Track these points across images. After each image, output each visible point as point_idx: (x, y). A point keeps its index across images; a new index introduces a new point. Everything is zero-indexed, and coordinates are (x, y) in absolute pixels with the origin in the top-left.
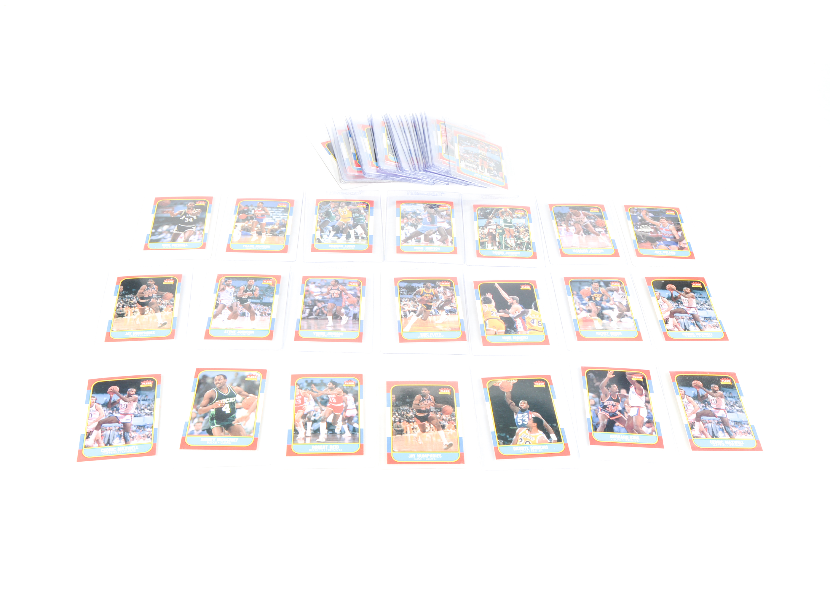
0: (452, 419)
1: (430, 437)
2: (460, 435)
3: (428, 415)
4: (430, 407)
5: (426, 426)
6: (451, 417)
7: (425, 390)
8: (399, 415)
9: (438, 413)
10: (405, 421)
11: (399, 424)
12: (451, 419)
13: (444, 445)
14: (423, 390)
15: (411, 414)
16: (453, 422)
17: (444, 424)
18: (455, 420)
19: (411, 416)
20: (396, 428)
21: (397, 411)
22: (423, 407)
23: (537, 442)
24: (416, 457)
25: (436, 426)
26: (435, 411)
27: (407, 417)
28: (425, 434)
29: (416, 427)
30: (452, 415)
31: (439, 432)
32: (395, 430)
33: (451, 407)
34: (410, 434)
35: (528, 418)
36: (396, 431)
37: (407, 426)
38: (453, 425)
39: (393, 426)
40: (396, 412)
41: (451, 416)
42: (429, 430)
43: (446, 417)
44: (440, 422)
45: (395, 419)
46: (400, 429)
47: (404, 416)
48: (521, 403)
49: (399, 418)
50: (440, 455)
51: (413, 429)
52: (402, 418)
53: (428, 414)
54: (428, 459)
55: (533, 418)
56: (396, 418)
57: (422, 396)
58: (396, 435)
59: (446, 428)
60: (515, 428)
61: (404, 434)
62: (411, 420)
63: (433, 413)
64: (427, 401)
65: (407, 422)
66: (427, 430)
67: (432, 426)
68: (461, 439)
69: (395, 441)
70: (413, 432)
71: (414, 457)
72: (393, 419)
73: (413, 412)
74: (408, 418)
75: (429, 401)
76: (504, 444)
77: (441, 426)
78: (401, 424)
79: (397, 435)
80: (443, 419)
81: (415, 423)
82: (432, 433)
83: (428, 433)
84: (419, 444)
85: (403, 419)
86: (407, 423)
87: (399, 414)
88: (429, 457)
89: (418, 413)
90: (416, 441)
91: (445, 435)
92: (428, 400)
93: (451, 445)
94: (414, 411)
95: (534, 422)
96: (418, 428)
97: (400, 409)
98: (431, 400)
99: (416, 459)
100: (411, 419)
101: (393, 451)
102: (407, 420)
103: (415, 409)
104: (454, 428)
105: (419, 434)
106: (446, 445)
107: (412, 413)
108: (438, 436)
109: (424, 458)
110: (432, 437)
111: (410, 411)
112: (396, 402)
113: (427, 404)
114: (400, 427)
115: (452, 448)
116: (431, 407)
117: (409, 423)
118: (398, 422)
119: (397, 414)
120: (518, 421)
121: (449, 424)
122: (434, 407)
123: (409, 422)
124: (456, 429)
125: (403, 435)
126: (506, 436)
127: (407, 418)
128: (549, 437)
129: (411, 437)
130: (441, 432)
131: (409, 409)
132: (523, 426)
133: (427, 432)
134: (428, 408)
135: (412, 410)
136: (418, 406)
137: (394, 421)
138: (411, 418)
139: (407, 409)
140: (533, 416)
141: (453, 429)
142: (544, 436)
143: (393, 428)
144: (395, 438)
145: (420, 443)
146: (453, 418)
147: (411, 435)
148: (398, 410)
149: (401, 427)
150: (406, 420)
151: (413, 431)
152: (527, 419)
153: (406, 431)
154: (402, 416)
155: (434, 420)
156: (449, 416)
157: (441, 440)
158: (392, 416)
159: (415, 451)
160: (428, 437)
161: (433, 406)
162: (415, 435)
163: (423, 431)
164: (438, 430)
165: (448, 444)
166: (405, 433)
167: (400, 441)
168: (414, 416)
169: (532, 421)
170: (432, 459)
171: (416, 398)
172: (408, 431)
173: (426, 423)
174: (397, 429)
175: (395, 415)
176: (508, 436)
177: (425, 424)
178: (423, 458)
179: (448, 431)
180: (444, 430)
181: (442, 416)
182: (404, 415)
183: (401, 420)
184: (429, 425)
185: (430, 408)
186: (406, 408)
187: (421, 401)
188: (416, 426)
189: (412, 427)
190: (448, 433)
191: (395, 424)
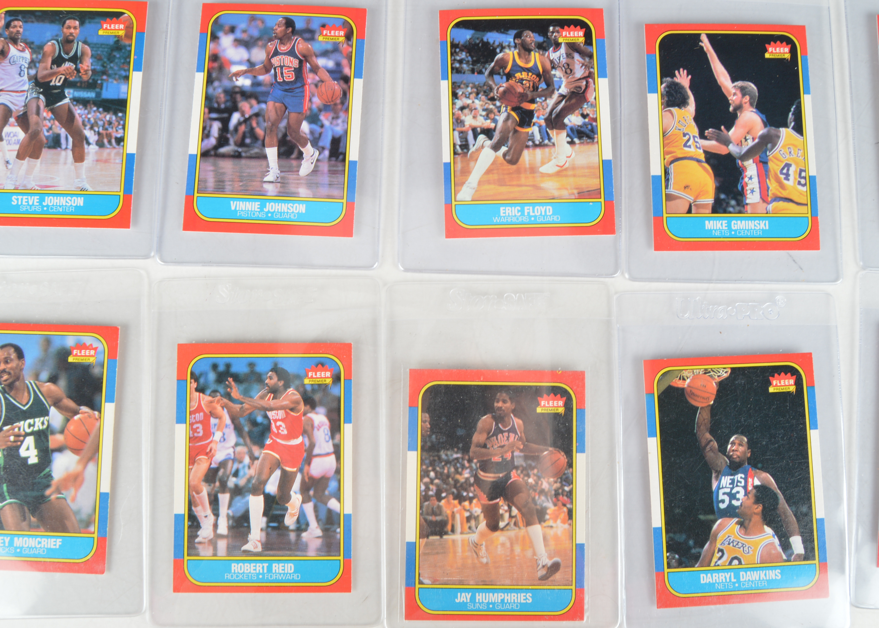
0: (563, 490)
1: (508, 545)
2: (580, 538)
3: (508, 477)
4: (513, 452)
5: (501, 511)
6: (562, 486)
7: (504, 402)
8: (436, 477)
9: (531, 473)
10: (451, 497)
11: (437, 503)
12: (560, 491)
13: (540, 566)
14: (498, 402)
15: (466, 474)
16: (565, 498)
17: (545, 504)
18: (571, 492)
19: (467, 479)
20: (428, 514)
21: (432, 464)
22: (495, 455)
23: (757, 559)
24: (473, 599)
25: (523, 510)
26: (524, 465)
27: (456, 481)
28: (497, 533)
29: (476, 515)
30: (564, 477)
31: (530, 528)
32: (426, 520)
33: (563, 453)
34: (462, 533)
35: (745, 487)
36: (430, 524)
37: (455, 510)
38: (565, 509)
39: (421, 508)
40: (430, 468)
41: (561, 482)
42: (508, 524)
43: (549, 484)
44: (534, 499)
45: (427, 489)
46: (438, 518)
47: (450, 479)
48: (733, 443)
49: (437, 486)
50: (529, 595)
51: (468, 519)
52: (445, 486)
53: (506, 475)
54: (500, 607)
55: (756, 487)
56: (431, 487)
57: (494, 418)
58: (428, 537)
59: (547, 517)
60: (711, 517)
61: (446, 533)
62: (465, 494)
63: (519, 472)
64: (506, 434)
65: (454, 499)
66: (502, 524)
67: (515, 511)
68: (580, 548)
69: (425, 554)
70: (470, 528)
71: (468, 601)
72: (423, 487)
73: (470, 467)
74: (458, 485)
75: (512, 435)
76: (681, 564)
77: (537, 510)
78: (443, 502)
79: (431, 538)
80: (542, 492)
81: (475, 501)
82: (512, 533)
83: (505, 533)
84: (481, 563)
85: (446, 491)
86: (456, 502)
87: (436, 473)
88: (503, 600)
89: (482, 473)
90: (474, 554)
91: (545, 538)
92: (509, 431)
93: (555, 567)
94: (474, 465)
95: (758, 500)
96: (482, 517)
97: (439, 458)
98: (516, 433)
99: (472, 607)
100: (466, 490)
101: (421, 583)
102: (455, 491)
103: (475, 461)
104: (567, 518)
105: (482, 535)
106: (543, 566)
107: (468, 471)
108: (527, 542)
109: (492, 603)
110: (512, 544)
111: (463, 467)
112: (430, 436)
113: (506, 443)
114: (438, 512)
115: (558, 576)
116: (516, 453)
117: (460, 503)
118: (434, 498)
119: (432, 474)
120: (721, 497)
121: (555, 505)
122: (522, 454)
123: (460, 498)
124: (570, 521)
125: (445, 537)
126: (686, 542)
127: (455, 487)
128: (786, 546)
129: (463, 541)
130: (537, 530)
131: (463, 459)
132: (731, 512)
133: (502, 529)
134: (508, 456)
135: (470, 461)
136: (483, 450)
137: (424, 493)
138: (466, 486)
139: (457, 459)
140: (757, 482)
141: (563, 522)
142: (776, 541)
143: (421, 514)
144: (426, 544)
145: (484, 560)
146: (567, 489)
147: (465, 536)
148: (434, 461)
149: (440, 514)
150: (453, 493)
151: (469, 525)
152: (742, 492)
153: (453, 526)
154: (444, 478)
155: (521, 495)
156: (556, 482)
157: (534, 554)
158: (421, 480)
159: (471, 582)
160: (503, 545)
161: (521, 451)
162: (474, 537)
163: (494, 527)
164: (528, 523)
165: (549, 563)
166: (450, 533)
167: (437, 553)
168: (472, 480)
169: (752, 499)
170: (510, 608)
171: (480, 424)
172: (458, 528)
173: (500, 501)
174: (430, 518)
175: (428, 476)
176: (691, 542)
177: (498, 503)
178: (488, 604)
179: (551, 527)
180: (542, 523)
181: (540, 482)
182: (448, 476)
183: (442, 492)
184: (506, 508)
185: (513, 457)
186: (455, 456)
187: (493, 436)
188: (477, 510)
189: (467, 514)
190: (551, 532)
191: (426, 503)
